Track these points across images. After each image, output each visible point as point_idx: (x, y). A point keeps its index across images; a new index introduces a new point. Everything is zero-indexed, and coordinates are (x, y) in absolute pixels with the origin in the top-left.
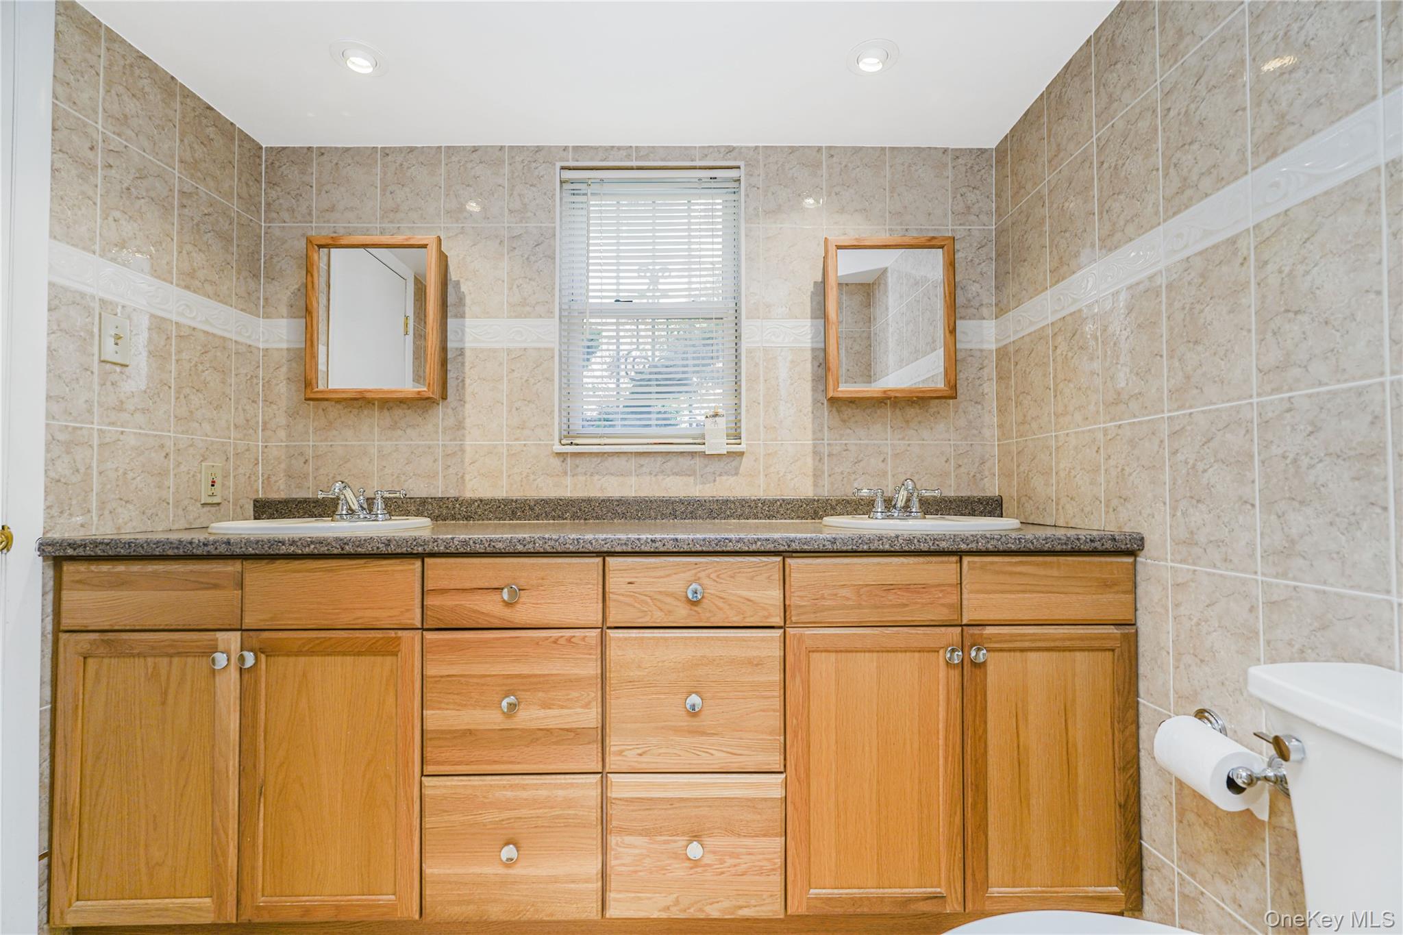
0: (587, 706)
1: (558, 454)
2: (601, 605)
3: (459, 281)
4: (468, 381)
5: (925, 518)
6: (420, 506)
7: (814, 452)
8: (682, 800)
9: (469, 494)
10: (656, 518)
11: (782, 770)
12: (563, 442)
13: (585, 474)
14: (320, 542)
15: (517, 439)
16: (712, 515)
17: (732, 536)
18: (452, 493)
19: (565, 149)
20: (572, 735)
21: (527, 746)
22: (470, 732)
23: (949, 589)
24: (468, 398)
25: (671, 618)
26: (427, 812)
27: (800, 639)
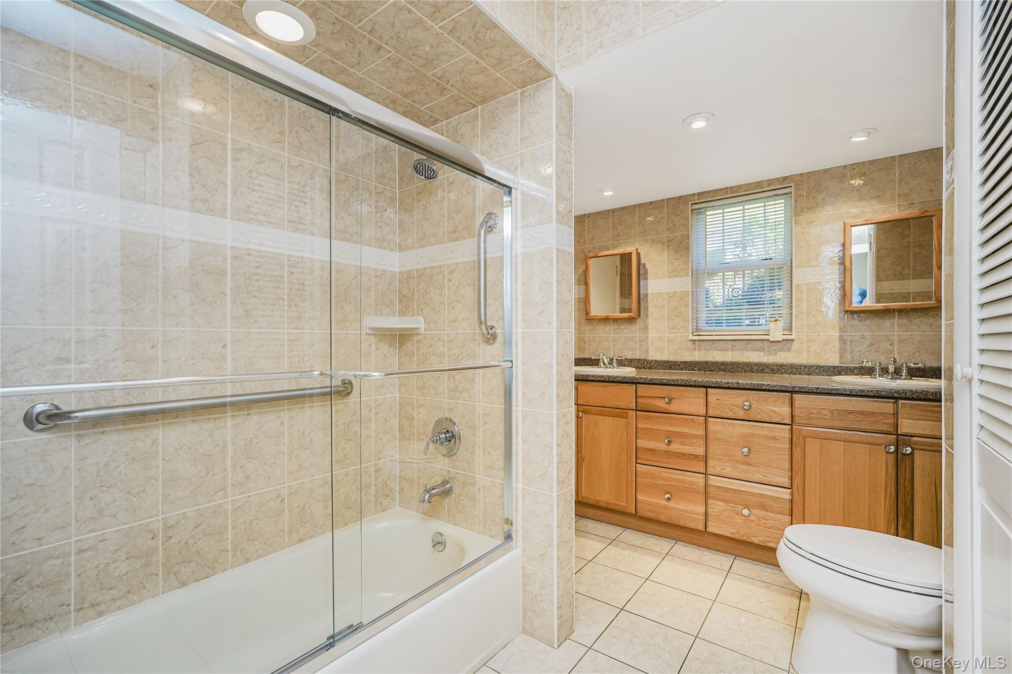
0: (699, 446)
1: (691, 340)
2: (705, 408)
3: (645, 264)
4: (649, 308)
5: (912, 379)
6: (629, 363)
7: (840, 340)
8: (740, 491)
9: (650, 358)
10: (741, 372)
11: (790, 487)
12: (694, 334)
13: (705, 350)
14: (602, 376)
15: (672, 334)
16: (773, 371)
17: (765, 383)
18: (643, 357)
19: (694, 195)
20: (693, 457)
21: (675, 458)
22: (654, 450)
23: (889, 416)
24: (650, 315)
25: (737, 415)
26: (638, 476)
27: (800, 431)
